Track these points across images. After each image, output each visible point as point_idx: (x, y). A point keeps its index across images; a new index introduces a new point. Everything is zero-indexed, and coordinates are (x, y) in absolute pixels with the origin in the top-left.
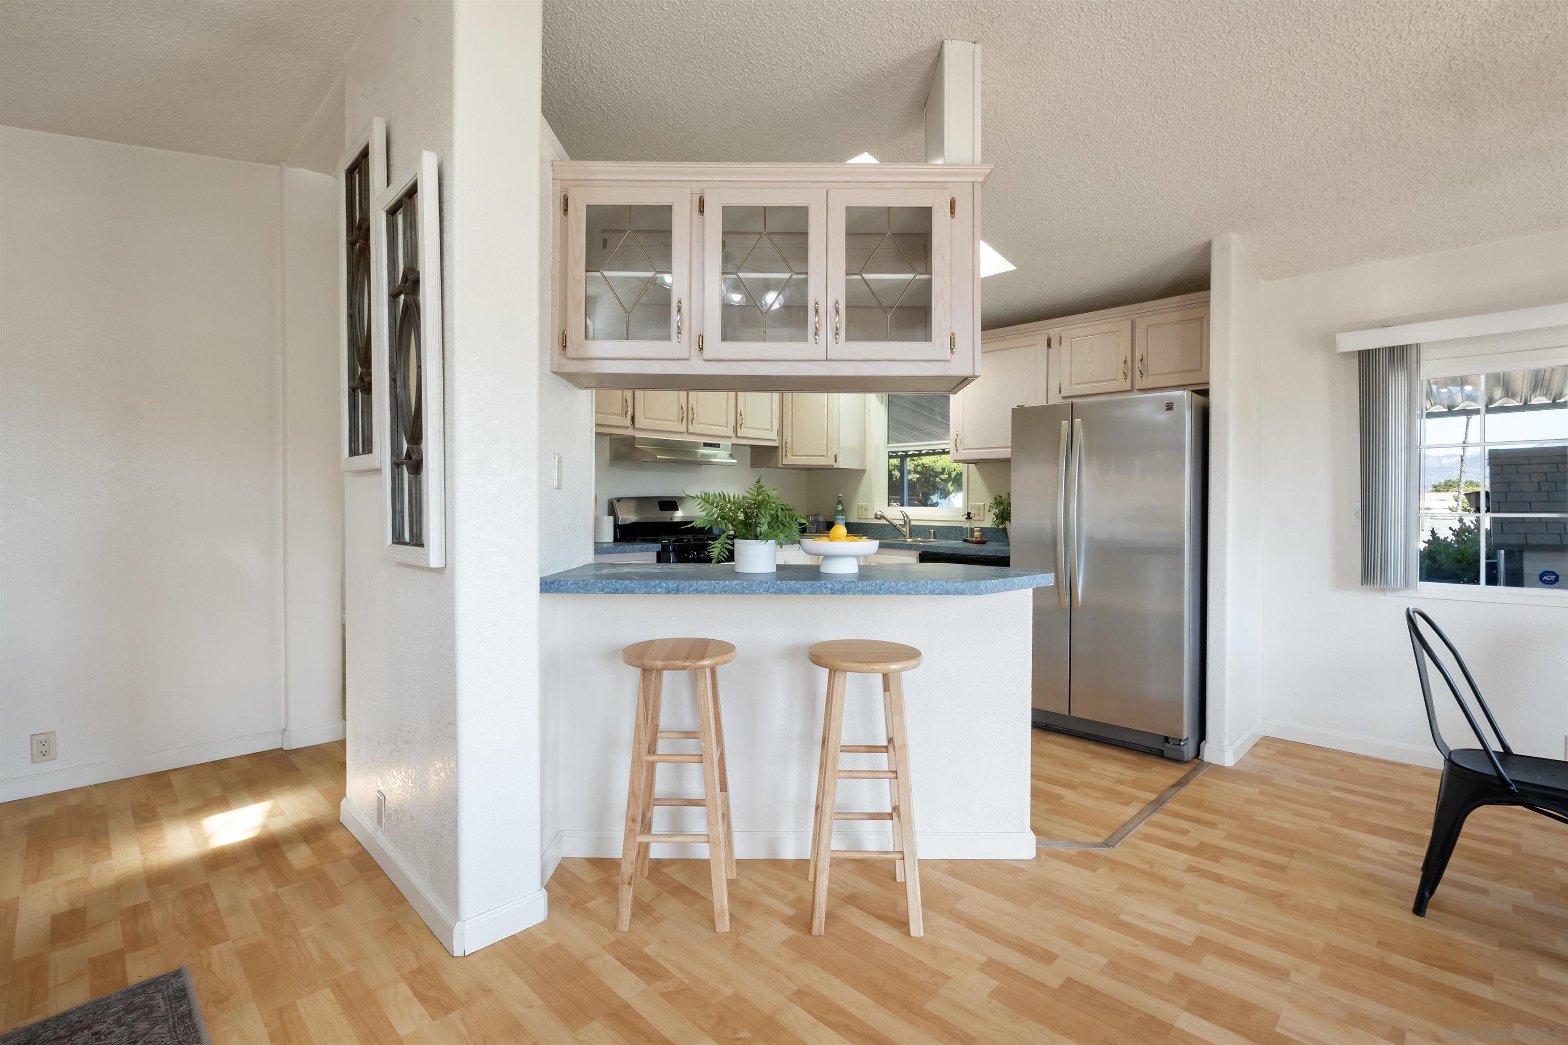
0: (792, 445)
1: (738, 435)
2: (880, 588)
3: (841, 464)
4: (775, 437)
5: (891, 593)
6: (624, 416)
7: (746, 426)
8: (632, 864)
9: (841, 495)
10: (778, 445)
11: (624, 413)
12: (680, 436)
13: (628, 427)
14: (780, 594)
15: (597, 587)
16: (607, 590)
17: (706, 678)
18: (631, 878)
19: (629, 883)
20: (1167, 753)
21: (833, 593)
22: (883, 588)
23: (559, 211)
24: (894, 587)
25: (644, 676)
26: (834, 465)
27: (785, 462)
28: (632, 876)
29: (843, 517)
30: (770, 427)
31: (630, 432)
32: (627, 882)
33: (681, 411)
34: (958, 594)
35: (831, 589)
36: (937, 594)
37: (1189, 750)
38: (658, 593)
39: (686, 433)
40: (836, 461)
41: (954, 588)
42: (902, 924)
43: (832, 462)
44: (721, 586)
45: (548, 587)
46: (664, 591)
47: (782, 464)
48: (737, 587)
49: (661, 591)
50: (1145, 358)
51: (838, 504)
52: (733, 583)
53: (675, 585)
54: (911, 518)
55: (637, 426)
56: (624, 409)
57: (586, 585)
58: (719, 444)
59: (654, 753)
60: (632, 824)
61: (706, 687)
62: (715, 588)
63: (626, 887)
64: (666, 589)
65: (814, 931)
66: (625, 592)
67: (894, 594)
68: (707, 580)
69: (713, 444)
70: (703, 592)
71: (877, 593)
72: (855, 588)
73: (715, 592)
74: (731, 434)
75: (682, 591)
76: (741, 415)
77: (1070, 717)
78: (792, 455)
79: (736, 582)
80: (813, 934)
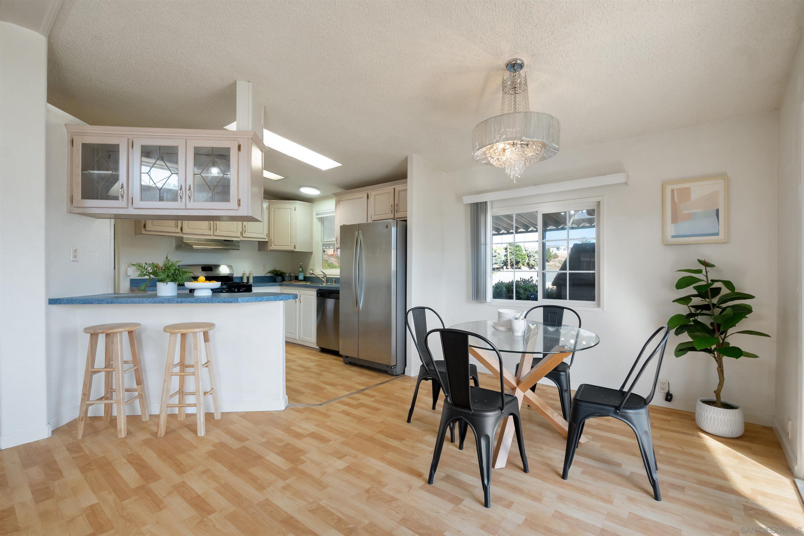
0: (274, 241)
1: (244, 236)
2: (197, 301)
3: (297, 250)
4: (265, 237)
5: (202, 303)
6: (176, 227)
7: (248, 232)
8: (83, 412)
9: (302, 264)
10: (267, 241)
11: (176, 226)
12: (210, 237)
13: (179, 233)
14: (155, 303)
15: (77, 301)
16: (82, 302)
17: (118, 337)
18: (83, 418)
19: (82, 420)
20: (389, 372)
21: (178, 303)
22: (198, 301)
23: (70, 145)
24: (203, 300)
25: (91, 337)
26: (294, 250)
27: (271, 248)
28: (83, 417)
29: (303, 274)
30: (262, 232)
31: (180, 235)
32: (81, 419)
33: (209, 225)
34: (229, 303)
35: (177, 301)
36: (220, 303)
37: (399, 370)
38: (103, 304)
39: (213, 235)
40: (295, 248)
41: (228, 300)
42: (195, 431)
43: (293, 249)
44: (130, 301)
45: (55, 302)
46: (106, 303)
47: (270, 250)
48: (137, 301)
49: (105, 303)
50: (398, 205)
51: (300, 268)
52: (136, 300)
53: (111, 300)
54: (326, 274)
55: (184, 232)
56: (176, 224)
57: (72, 301)
58: (233, 240)
59: (94, 368)
60: (84, 396)
61: (118, 340)
62: (127, 301)
63: (80, 421)
64: (107, 302)
65: (158, 436)
66: (89, 303)
67: (203, 303)
68: (124, 298)
69: (229, 240)
70: (123, 303)
71: (196, 303)
72: (187, 301)
73: (128, 303)
74: (239, 236)
75: (114, 303)
76: (245, 227)
77: (358, 359)
78: (274, 245)
79: (137, 299)
80: (158, 437)
